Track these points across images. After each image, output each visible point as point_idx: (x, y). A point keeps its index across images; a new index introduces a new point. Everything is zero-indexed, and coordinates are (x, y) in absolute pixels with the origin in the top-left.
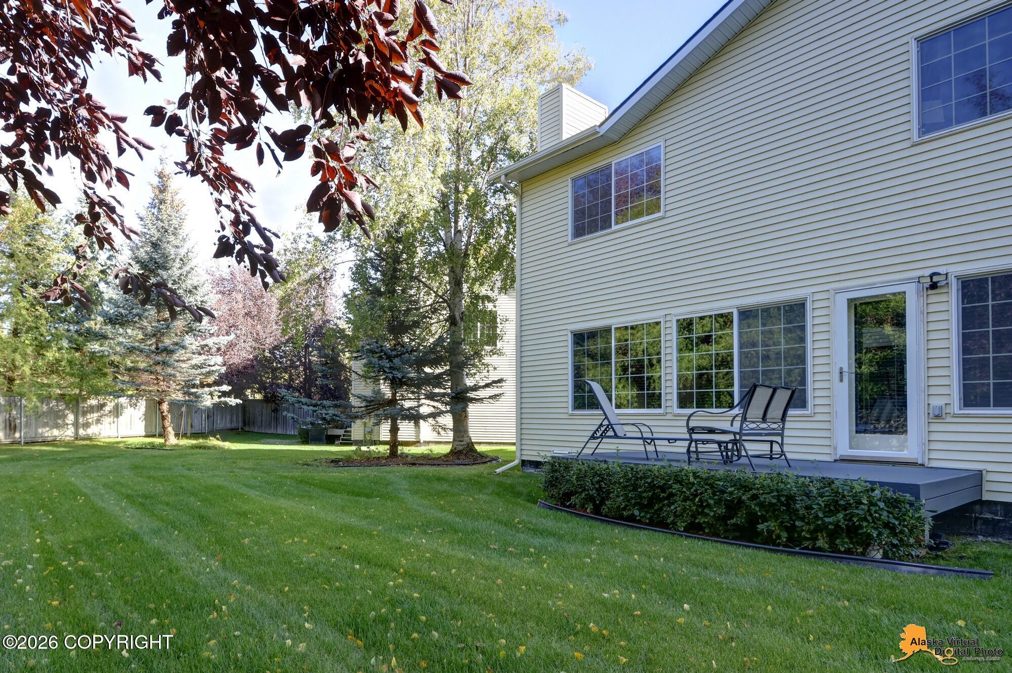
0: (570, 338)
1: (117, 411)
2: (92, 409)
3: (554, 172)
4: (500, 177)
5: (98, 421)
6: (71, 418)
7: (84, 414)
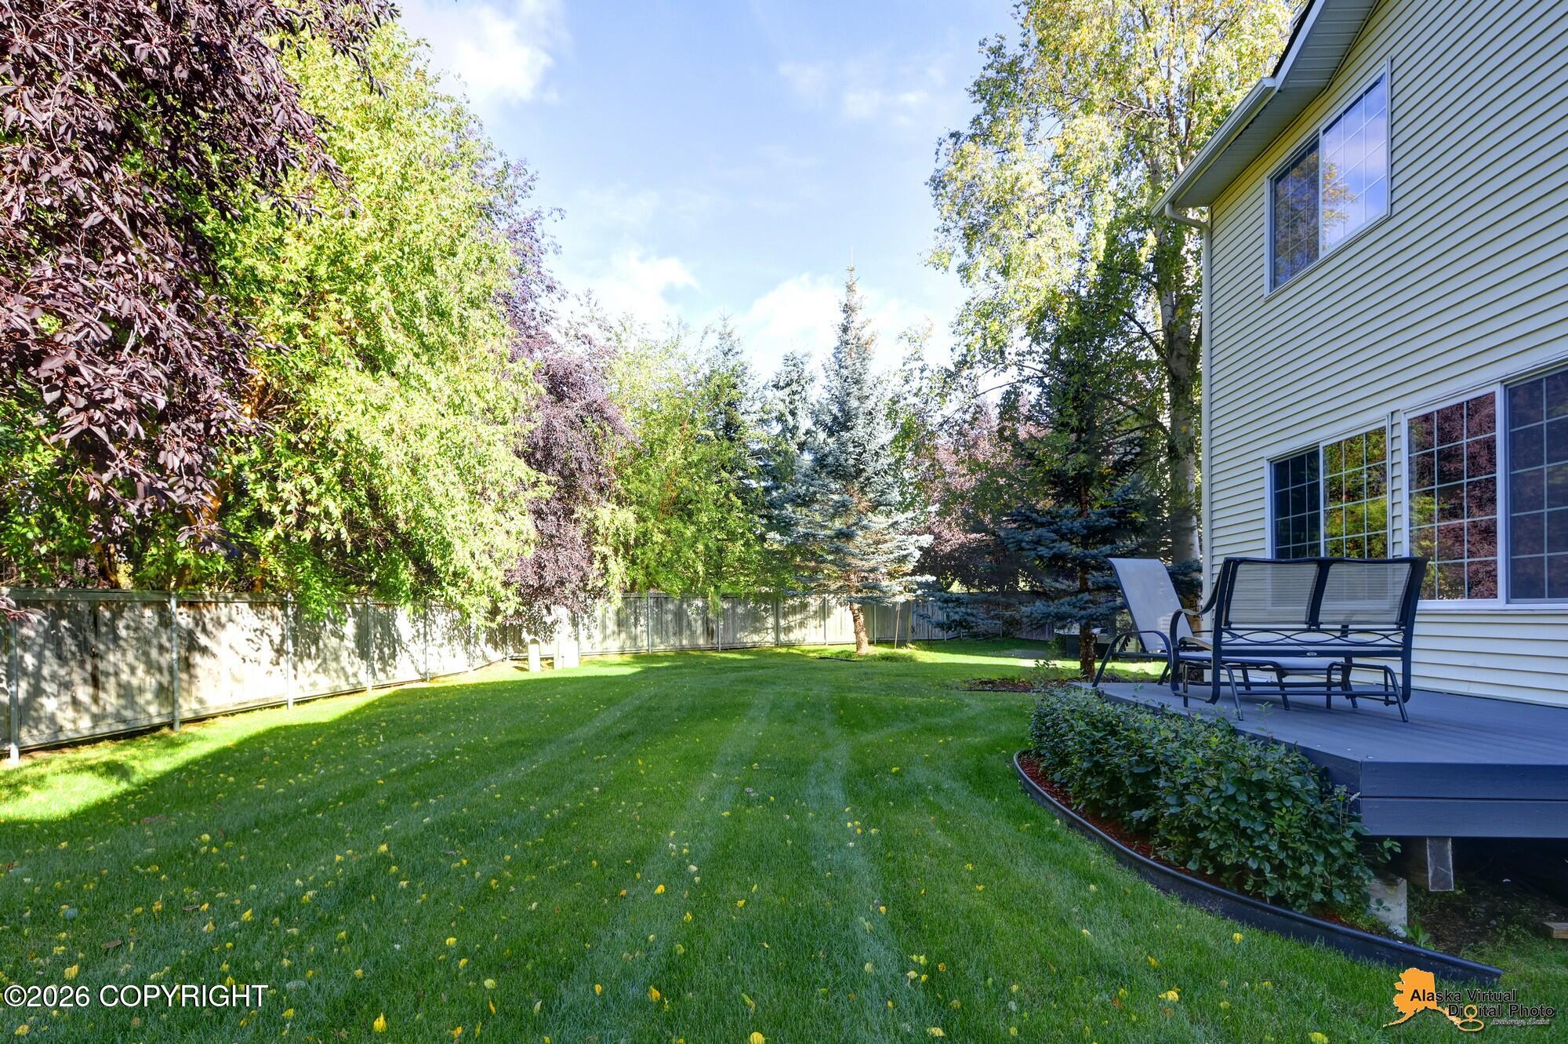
0: (1267, 472)
1: (824, 612)
2: (794, 610)
3: (1253, 167)
4: (1163, 209)
5: (802, 624)
6: (770, 621)
7: (785, 616)
